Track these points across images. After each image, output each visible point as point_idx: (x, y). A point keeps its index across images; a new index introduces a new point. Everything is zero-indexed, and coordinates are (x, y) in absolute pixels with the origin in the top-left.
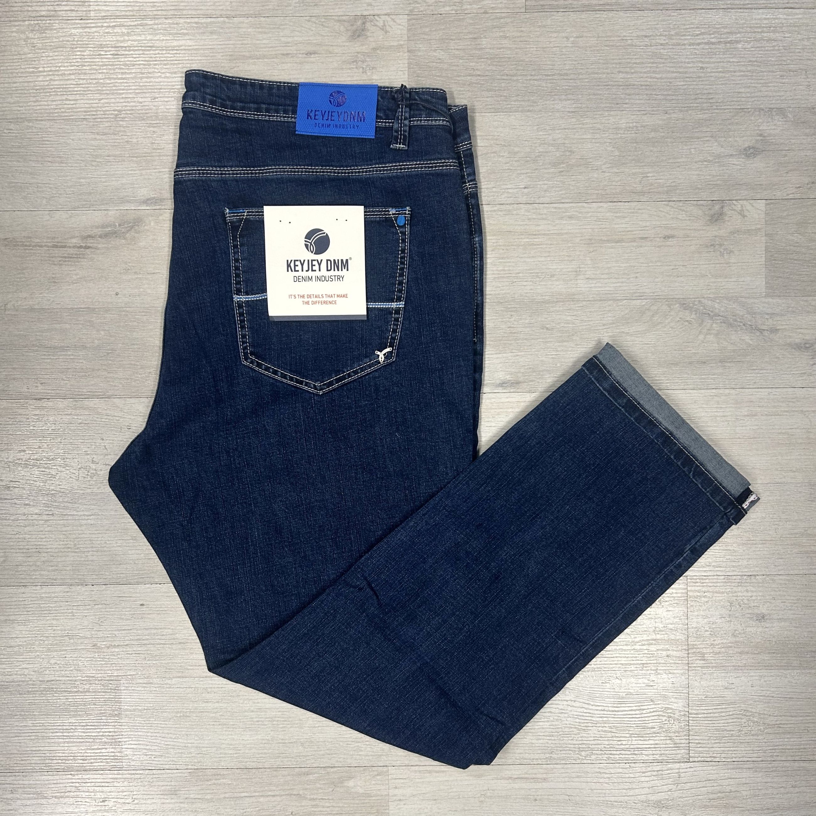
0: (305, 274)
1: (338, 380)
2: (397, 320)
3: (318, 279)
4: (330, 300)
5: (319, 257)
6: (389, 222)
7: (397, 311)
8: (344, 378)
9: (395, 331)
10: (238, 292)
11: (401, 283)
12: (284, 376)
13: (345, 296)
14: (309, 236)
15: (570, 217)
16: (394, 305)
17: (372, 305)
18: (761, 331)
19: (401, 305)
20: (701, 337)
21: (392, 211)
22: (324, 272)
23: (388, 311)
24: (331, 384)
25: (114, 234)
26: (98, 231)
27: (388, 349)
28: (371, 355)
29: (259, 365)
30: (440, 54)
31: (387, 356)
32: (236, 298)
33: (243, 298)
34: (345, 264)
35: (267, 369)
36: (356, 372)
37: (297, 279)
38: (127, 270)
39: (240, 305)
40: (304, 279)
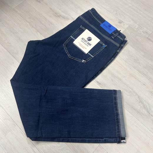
0: (83, 41)
1: (73, 58)
2: (90, 58)
3: (85, 43)
4: (83, 47)
5: (88, 41)
6: (102, 45)
7: (92, 57)
8: (75, 59)
9: (89, 59)
10: (72, 36)
11: (96, 54)
12: (67, 51)
13: (86, 49)
14: (89, 37)
15: (130, 68)
16: (92, 56)
17: (89, 53)
18: (149, 114)
19: (93, 57)
20: (137, 105)
21: (104, 44)
22: (86, 43)
23: (90, 56)
24: (72, 58)
25: (64, 18)
26: (63, 16)
27: (85, 61)
28: (82, 59)
29: (65, 47)
30: (129, 33)
31: (84, 62)
32: (71, 36)
33: (72, 37)
34: (90, 45)
35: (65, 48)
36: (77, 60)
37: (82, 41)
38: (61, 23)
39: (71, 38)
40: (83, 42)
